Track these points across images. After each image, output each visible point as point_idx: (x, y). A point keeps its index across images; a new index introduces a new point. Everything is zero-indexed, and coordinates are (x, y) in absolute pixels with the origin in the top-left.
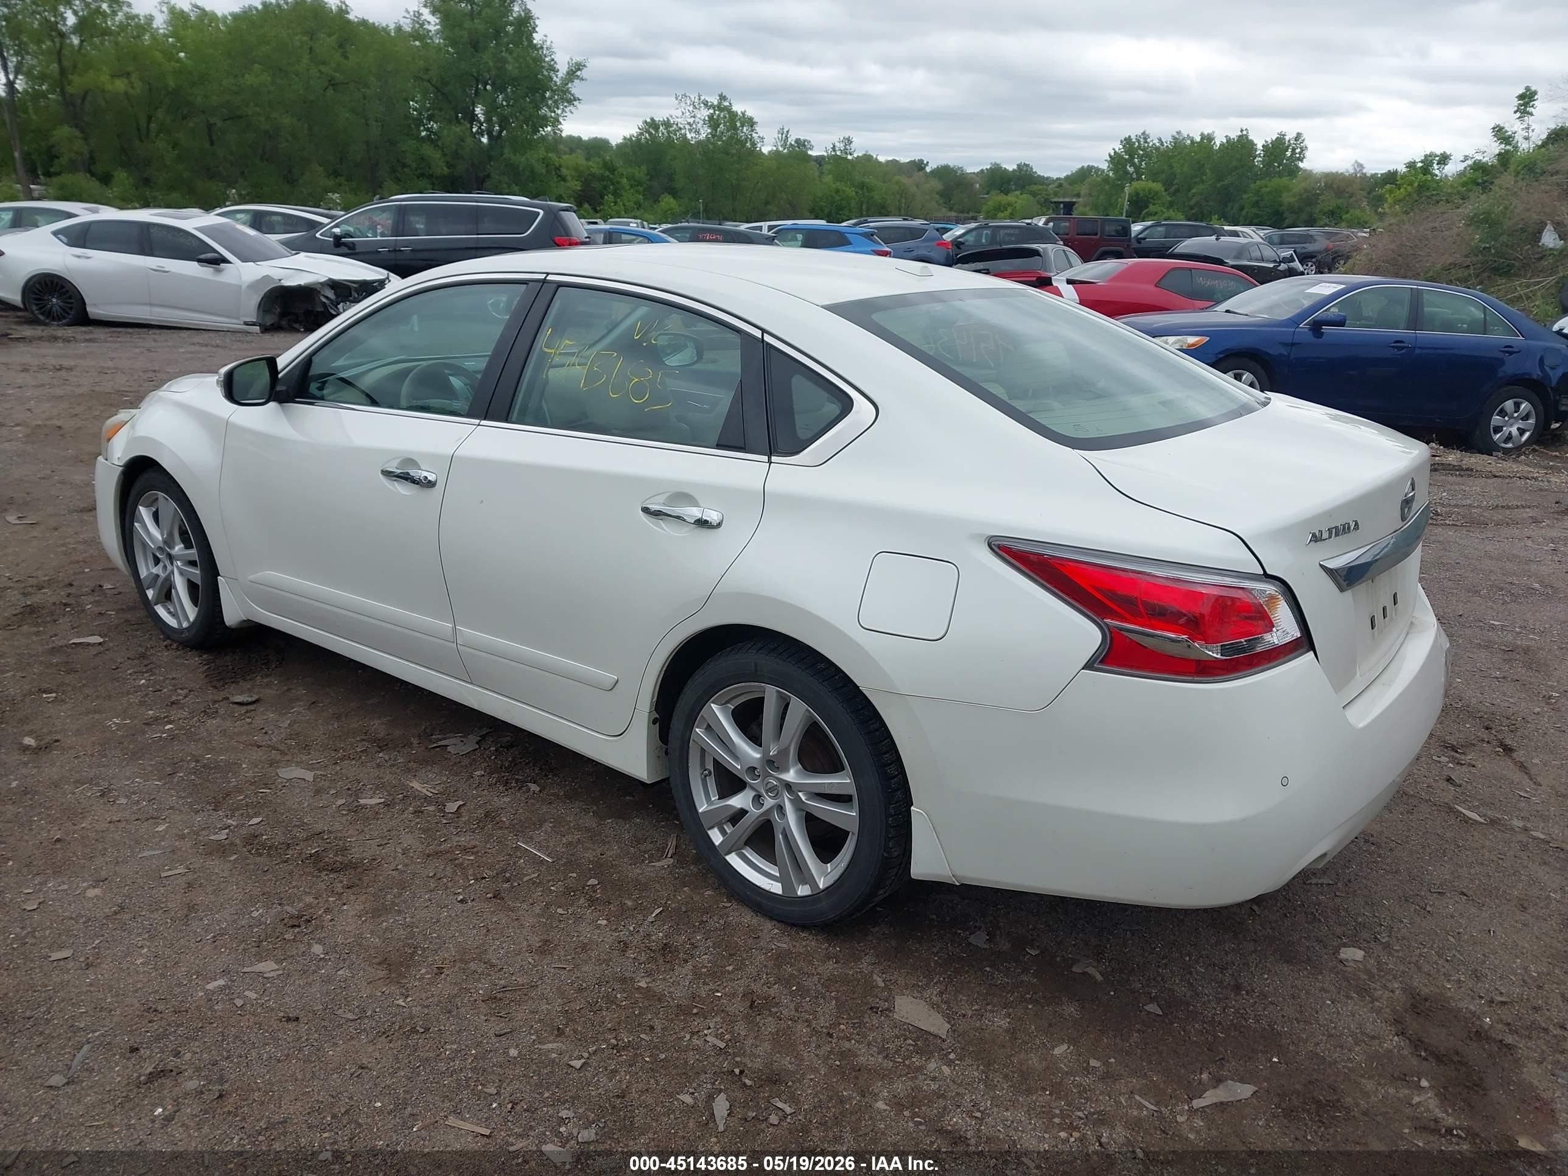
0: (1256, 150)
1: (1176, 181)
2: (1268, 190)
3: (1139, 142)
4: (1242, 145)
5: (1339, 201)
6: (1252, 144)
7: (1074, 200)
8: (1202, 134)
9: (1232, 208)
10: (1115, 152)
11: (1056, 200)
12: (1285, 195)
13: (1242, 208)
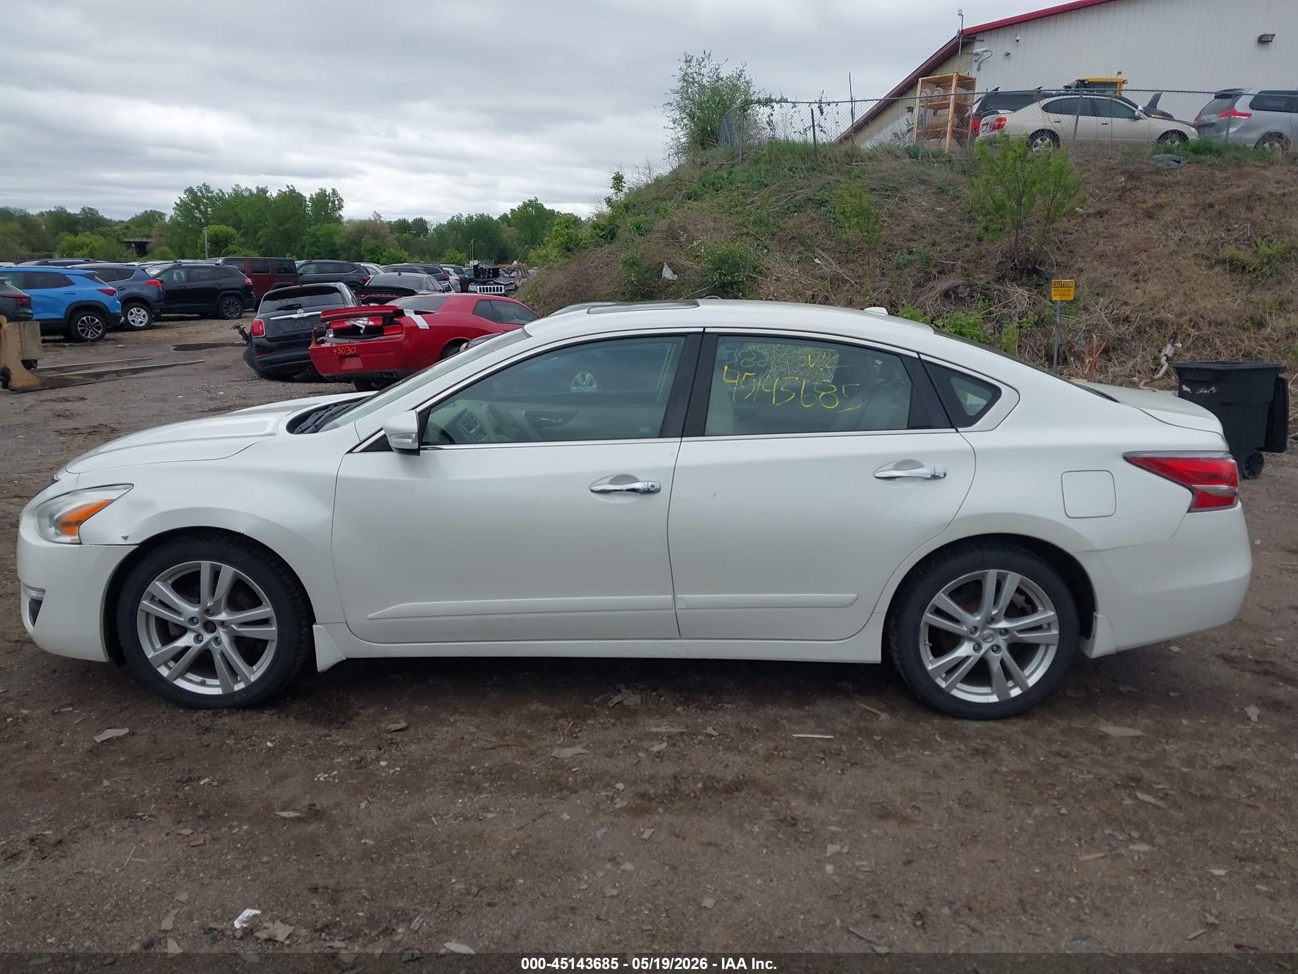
0: (305, 201)
1: (243, 225)
2: (322, 233)
3: (201, 192)
4: (292, 198)
5: (376, 242)
6: (300, 197)
7: (144, 240)
8: (258, 188)
9: (295, 248)
10: (181, 200)
11: (126, 240)
12: (335, 237)
13: (303, 247)
